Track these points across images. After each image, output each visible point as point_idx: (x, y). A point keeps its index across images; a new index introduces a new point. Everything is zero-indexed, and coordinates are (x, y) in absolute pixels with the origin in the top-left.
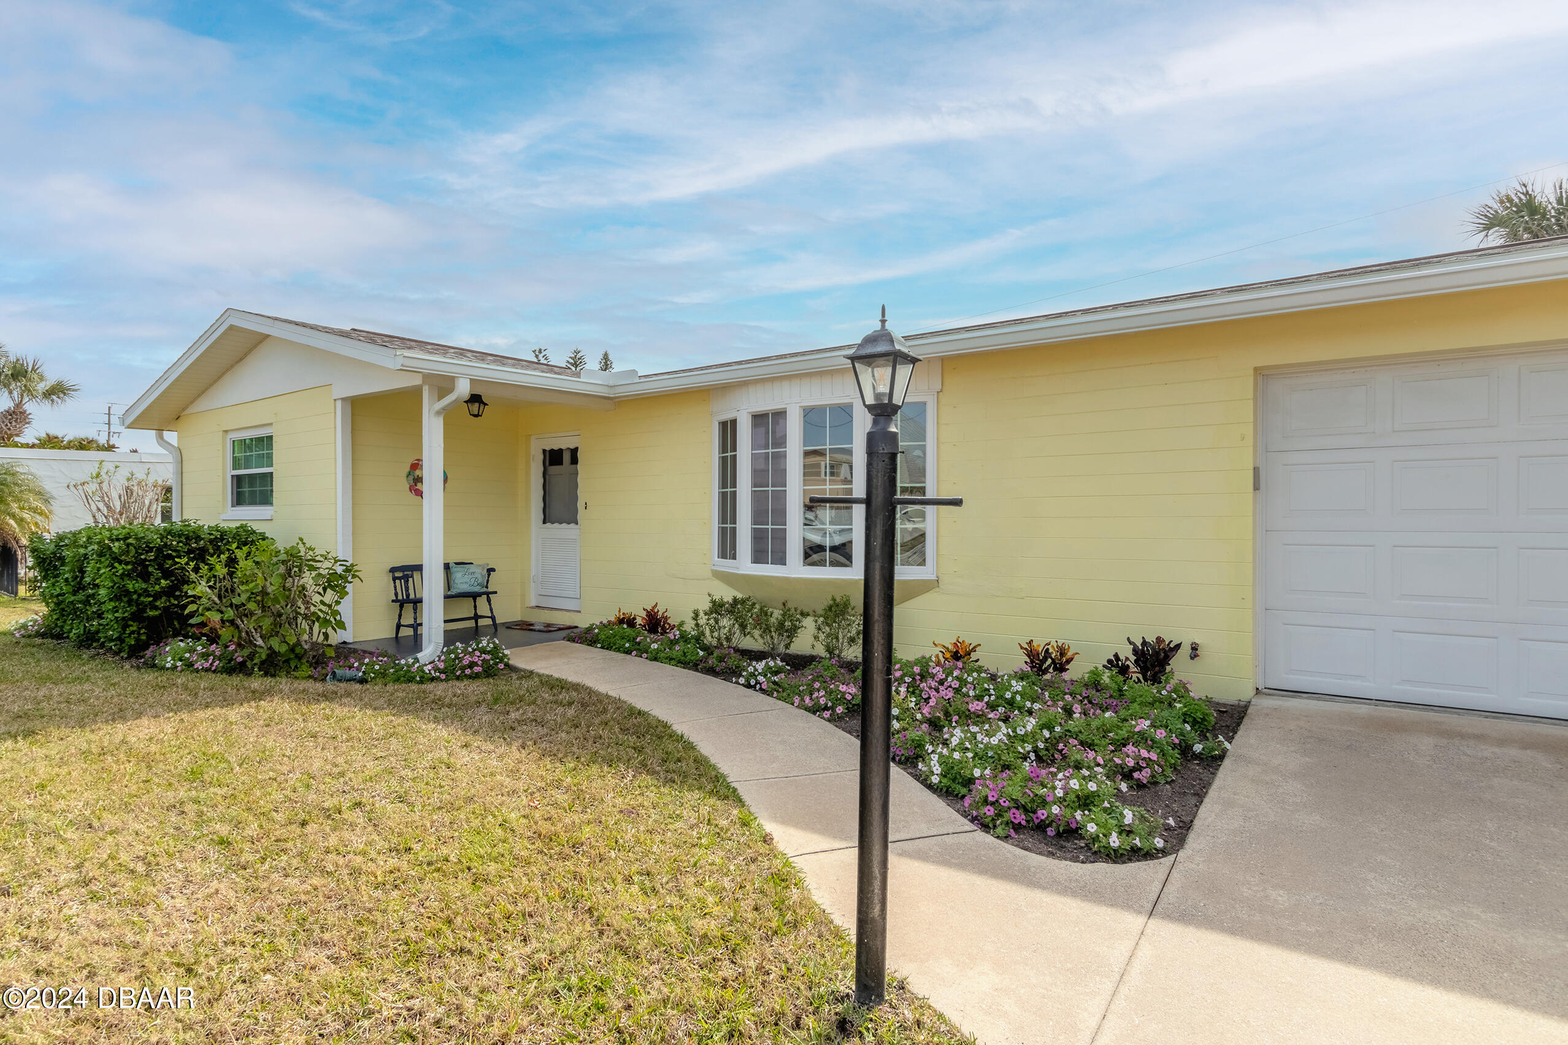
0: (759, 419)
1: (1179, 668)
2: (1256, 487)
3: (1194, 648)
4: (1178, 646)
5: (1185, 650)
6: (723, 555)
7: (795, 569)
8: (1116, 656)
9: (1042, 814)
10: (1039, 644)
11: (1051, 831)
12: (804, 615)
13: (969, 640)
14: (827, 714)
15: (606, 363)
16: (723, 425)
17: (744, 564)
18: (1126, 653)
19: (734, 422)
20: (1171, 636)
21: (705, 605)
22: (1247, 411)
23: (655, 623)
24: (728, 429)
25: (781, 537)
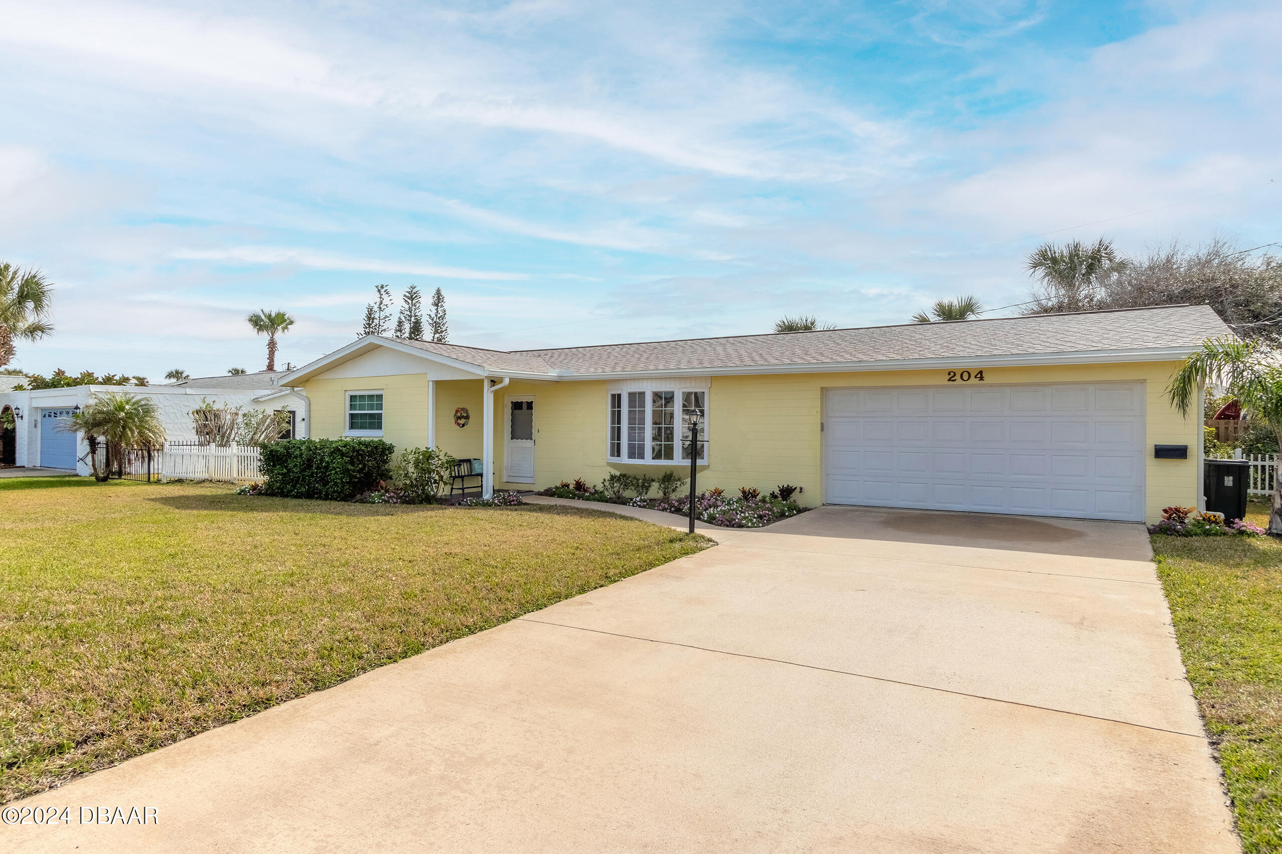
0: (632, 395)
1: (795, 496)
2: (822, 430)
3: (801, 489)
4: (796, 488)
5: (798, 490)
6: (612, 455)
7: (648, 460)
8: (773, 492)
9: (734, 522)
10: (747, 489)
11: (735, 526)
12: (653, 480)
13: (721, 488)
14: (668, 511)
15: (438, 297)
16: (613, 396)
17: (625, 459)
18: (777, 492)
19: (619, 396)
20: (793, 484)
21: (608, 477)
22: (818, 403)
23: (579, 486)
24: (616, 400)
25: (642, 448)
